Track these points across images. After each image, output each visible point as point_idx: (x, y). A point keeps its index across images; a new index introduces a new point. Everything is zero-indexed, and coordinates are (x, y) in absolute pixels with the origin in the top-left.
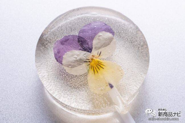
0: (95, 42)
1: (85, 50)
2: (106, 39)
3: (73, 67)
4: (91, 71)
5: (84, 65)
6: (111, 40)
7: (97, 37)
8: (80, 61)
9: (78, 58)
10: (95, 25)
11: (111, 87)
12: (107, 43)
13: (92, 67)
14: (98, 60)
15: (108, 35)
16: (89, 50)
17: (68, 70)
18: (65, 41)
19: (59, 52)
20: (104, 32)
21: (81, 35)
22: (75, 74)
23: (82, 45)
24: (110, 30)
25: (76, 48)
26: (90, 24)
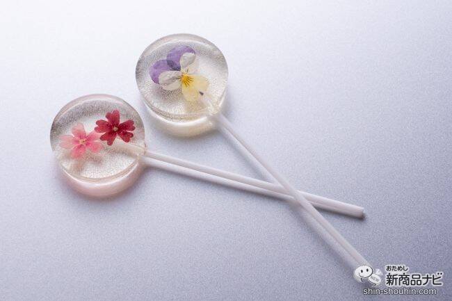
0: (181, 62)
1: (175, 69)
2: (191, 58)
3: (168, 84)
4: (184, 85)
5: (177, 81)
6: (194, 58)
7: (182, 58)
8: (174, 79)
9: (171, 77)
10: (179, 49)
11: (202, 94)
12: (192, 61)
13: (184, 82)
14: (186, 75)
15: (191, 55)
16: (178, 69)
17: (164, 88)
18: (158, 66)
19: (154, 75)
20: (187, 53)
21: (169, 59)
22: (171, 90)
23: (172, 66)
24: (191, 51)
25: (167, 70)
26: (174, 49)
